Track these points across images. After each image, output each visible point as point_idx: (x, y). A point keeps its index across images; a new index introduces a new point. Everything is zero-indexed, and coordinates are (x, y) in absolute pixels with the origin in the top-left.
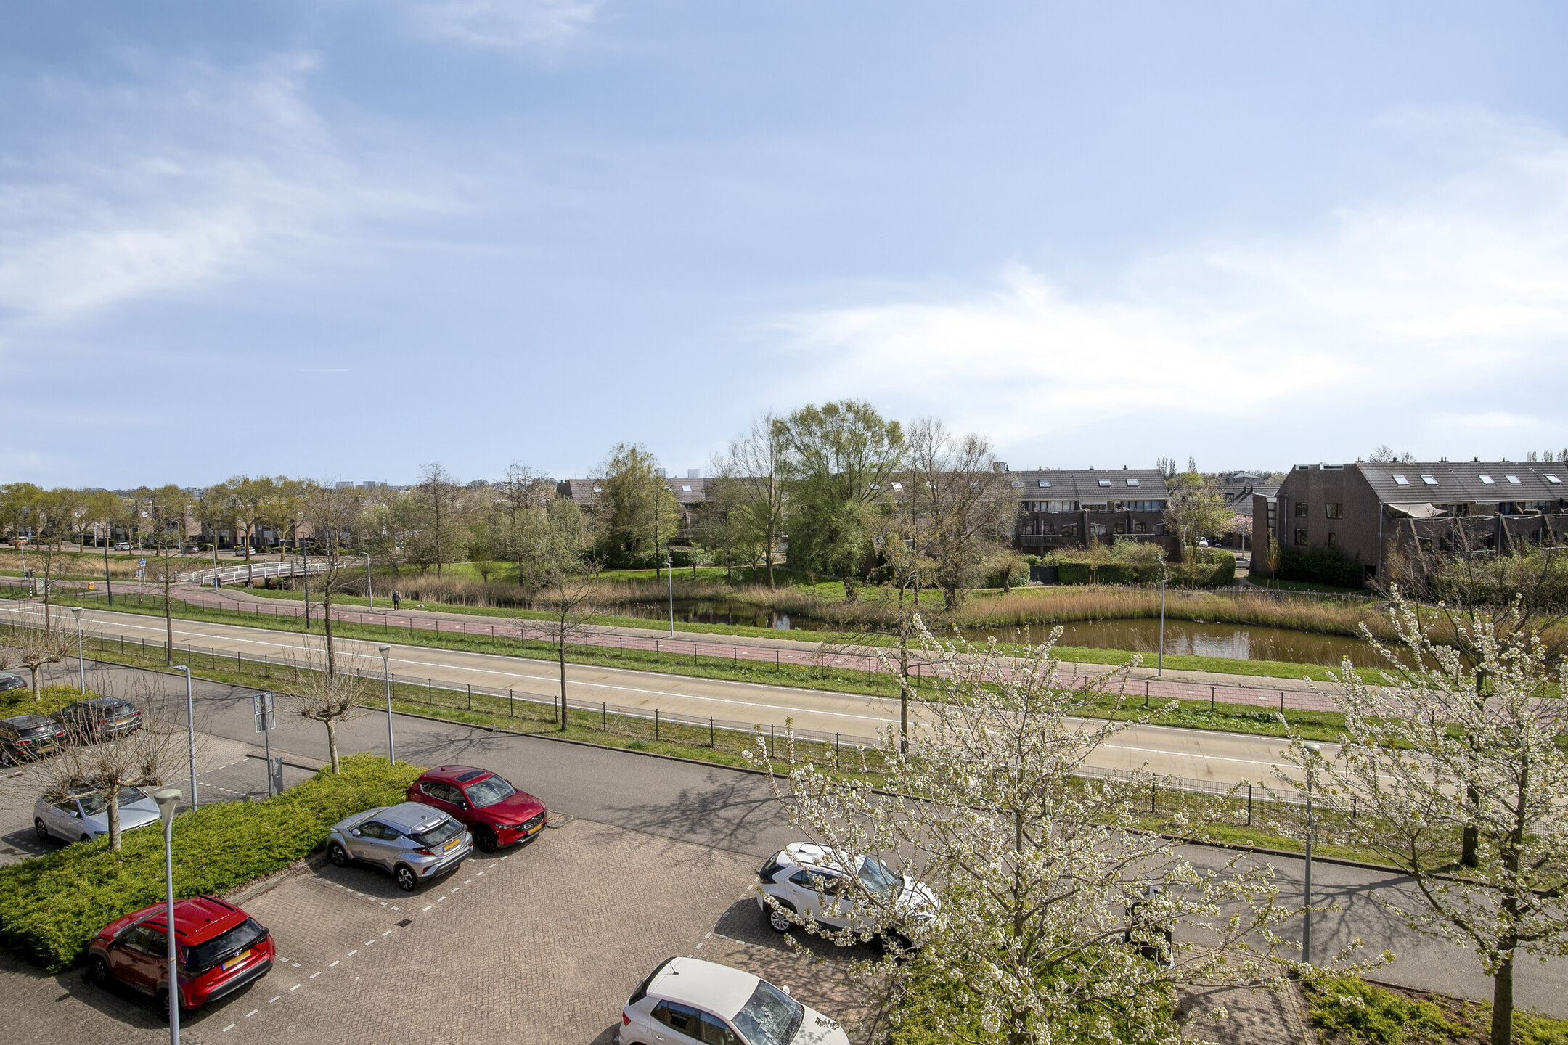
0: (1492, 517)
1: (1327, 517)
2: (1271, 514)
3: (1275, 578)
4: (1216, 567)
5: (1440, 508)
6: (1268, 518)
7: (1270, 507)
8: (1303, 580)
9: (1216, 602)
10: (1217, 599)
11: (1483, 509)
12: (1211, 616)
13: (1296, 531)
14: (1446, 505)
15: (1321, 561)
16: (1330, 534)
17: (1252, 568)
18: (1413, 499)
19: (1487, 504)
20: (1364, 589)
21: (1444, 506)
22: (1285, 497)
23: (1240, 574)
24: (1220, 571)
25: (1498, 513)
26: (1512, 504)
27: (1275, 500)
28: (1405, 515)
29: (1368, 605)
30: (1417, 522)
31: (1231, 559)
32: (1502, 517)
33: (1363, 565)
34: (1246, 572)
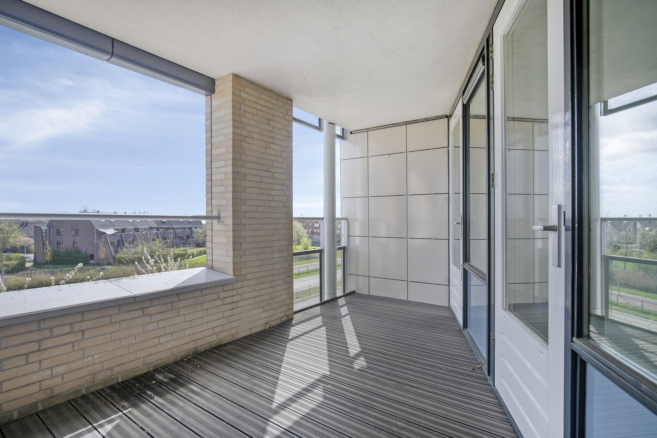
0: (133, 233)
1: (72, 235)
2: (44, 235)
3: (50, 264)
4: (15, 262)
5: (116, 230)
6: (43, 237)
7: (44, 231)
8: (62, 264)
9: (18, 280)
10: (19, 278)
11: (129, 230)
12: (16, 287)
13: (57, 242)
14: (118, 229)
15: (71, 254)
16: (74, 242)
17: (35, 261)
18: (107, 226)
19: (131, 228)
20: (89, 264)
21: (117, 229)
22: (52, 227)
23: (28, 265)
24: (18, 264)
25: (134, 231)
26: (138, 229)
27: (46, 228)
28: (104, 233)
29: (93, 270)
30: (109, 235)
31: (23, 258)
32: (135, 233)
33: (89, 254)
34: (32, 264)
